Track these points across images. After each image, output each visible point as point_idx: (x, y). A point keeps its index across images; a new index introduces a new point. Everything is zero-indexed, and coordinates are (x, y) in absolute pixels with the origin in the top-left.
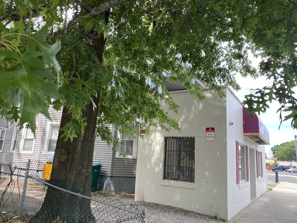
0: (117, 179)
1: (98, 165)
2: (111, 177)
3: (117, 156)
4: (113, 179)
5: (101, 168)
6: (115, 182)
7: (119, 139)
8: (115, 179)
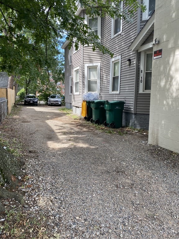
0: (143, 117)
1: (120, 102)
2: (135, 114)
3: (141, 91)
4: (137, 117)
5: (125, 104)
6: (140, 120)
7: (143, 71)
8: (141, 116)
